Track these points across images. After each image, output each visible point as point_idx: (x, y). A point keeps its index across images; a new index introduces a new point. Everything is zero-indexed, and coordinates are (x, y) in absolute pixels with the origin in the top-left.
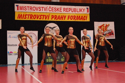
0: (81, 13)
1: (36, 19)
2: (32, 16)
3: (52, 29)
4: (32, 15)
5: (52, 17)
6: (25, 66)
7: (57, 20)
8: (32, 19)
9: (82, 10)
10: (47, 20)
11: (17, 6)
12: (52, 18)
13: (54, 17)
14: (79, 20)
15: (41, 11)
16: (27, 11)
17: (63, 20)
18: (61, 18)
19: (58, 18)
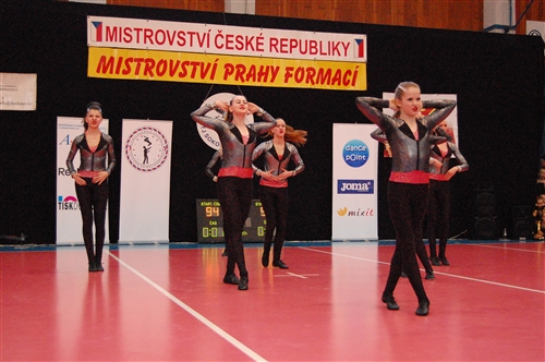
0: (336, 57)
1: (167, 78)
2: (150, 64)
4: (153, 62)
5: (227, 70)
6: (121, 250)
7: (246, 84)
8: (152, 75)
9: (341, 48)
10: (207, 80)
11: (98, 25)
12: (227, 74)
13: (236, 70)
14: (328, 83)
15: (187, 48)
16: (133, 44)
17: (268, 84)
18: (261, 74)
19: (248, 76)
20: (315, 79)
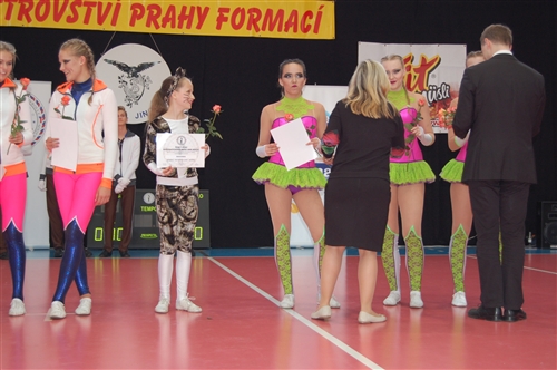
1: (50, 23)
2: (27, 5)
3: (135, 75)
5: (135, 12)
7: (161, 31)
8: (29, 20)
10: (107, 26)
12: (135, 18)
13: (147, 12)
14: (280, 30)
17: (193, 31)
18: (182, 17)
19: (165, 21)
20: (260, 24)
